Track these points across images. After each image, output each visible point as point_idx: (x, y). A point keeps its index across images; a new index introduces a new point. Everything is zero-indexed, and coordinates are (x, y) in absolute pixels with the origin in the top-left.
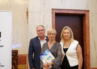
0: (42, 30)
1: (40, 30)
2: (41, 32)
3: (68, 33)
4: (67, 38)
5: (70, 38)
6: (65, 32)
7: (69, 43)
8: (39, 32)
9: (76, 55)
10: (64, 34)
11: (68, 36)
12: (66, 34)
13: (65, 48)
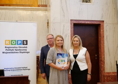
3: (77, 41)
4: (76, 46)
5: (79, 45)
6: (74, 40)
9: (85, 60)
10: (74, 42)
11: (77, 44)
12: (76, 42)
13: (75, 54)
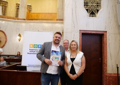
0: (67, 43)
1: (66, 42)
2: (66, 44)
3: (75, 45)
4: (74, 49)
5: (77, 49)
6: (72, 44)
7: (76, 53)
8: (64, 44)
10: (72, 46)
13: (72, 57)
